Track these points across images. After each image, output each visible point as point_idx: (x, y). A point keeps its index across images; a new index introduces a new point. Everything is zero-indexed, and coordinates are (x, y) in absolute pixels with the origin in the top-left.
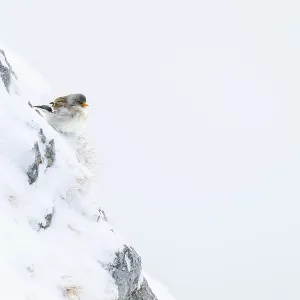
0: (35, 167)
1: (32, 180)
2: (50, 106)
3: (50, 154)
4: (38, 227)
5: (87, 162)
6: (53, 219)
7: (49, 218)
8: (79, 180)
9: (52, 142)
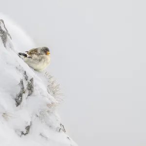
0: (21, 95)
1: (18, 104)
2: (26, 53)
3: (30, 88)
4: (20, 133)
5: (54, 93)
6: (30, 129)
7: (28, 128)
8: (48, 105)
9: (32, 80)
